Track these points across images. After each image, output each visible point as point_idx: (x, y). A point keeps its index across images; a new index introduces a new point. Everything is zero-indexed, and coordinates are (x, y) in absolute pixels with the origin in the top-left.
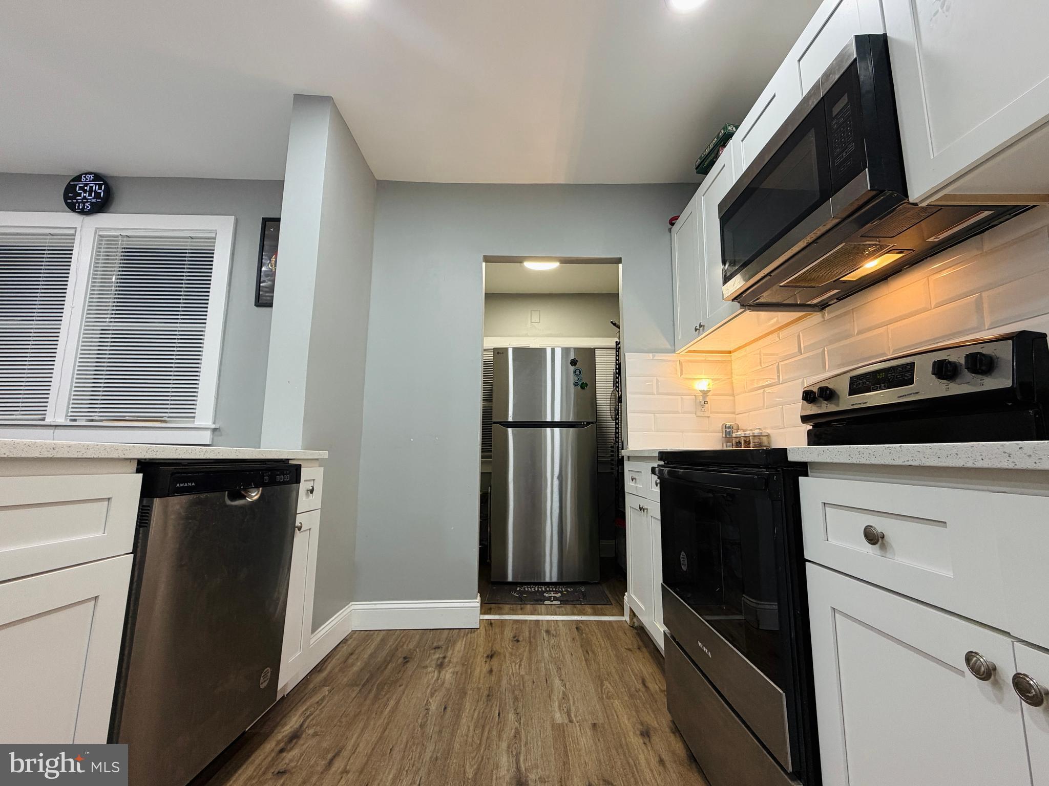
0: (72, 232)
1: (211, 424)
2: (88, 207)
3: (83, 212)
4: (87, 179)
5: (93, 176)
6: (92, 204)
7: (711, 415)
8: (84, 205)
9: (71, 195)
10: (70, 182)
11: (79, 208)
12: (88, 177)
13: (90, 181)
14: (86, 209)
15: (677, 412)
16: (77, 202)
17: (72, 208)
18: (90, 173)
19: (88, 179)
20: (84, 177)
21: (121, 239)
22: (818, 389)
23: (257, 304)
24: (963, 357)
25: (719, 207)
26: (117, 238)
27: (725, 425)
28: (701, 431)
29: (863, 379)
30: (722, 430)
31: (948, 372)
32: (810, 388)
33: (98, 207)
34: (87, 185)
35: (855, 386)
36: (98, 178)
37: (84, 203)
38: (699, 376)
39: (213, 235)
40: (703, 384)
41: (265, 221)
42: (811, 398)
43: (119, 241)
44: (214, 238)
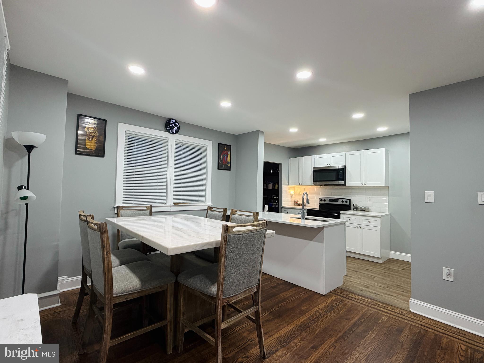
0: (168, 139)
1: (210, 203)
3: (172, 133)
4: (173, 121)
6: (175, 131)
7: (293, 198)
8: (173, 131)
9: (168, 126)
10: (168, 121)
11: (171, 132)
13: (174, 122)
15: (288, 198)
16: (171, 129)
17: (168, 131)
18: (174, 120)
20: (172, 120)
21: (182, 144)
22: (323, 199)
23: (218, 169)
24: (344, 200)
25: (314, 168)
26: (180, 143)
27: (295, 201)
28: (291, 202)
29: (331, 200)
30: (294, 202)
31: (343, 202)
32: (321, 199)
33: (177, 132)
34: (173, 124)
35: (330, 200)
36: (176, 122)
37: (173, 130)
38: (292, 190)
39: (206, 146)
40: (292, 192)
41: (219, 144)
42: (321, 200)
43: (181, 144)
44: (207, 147)
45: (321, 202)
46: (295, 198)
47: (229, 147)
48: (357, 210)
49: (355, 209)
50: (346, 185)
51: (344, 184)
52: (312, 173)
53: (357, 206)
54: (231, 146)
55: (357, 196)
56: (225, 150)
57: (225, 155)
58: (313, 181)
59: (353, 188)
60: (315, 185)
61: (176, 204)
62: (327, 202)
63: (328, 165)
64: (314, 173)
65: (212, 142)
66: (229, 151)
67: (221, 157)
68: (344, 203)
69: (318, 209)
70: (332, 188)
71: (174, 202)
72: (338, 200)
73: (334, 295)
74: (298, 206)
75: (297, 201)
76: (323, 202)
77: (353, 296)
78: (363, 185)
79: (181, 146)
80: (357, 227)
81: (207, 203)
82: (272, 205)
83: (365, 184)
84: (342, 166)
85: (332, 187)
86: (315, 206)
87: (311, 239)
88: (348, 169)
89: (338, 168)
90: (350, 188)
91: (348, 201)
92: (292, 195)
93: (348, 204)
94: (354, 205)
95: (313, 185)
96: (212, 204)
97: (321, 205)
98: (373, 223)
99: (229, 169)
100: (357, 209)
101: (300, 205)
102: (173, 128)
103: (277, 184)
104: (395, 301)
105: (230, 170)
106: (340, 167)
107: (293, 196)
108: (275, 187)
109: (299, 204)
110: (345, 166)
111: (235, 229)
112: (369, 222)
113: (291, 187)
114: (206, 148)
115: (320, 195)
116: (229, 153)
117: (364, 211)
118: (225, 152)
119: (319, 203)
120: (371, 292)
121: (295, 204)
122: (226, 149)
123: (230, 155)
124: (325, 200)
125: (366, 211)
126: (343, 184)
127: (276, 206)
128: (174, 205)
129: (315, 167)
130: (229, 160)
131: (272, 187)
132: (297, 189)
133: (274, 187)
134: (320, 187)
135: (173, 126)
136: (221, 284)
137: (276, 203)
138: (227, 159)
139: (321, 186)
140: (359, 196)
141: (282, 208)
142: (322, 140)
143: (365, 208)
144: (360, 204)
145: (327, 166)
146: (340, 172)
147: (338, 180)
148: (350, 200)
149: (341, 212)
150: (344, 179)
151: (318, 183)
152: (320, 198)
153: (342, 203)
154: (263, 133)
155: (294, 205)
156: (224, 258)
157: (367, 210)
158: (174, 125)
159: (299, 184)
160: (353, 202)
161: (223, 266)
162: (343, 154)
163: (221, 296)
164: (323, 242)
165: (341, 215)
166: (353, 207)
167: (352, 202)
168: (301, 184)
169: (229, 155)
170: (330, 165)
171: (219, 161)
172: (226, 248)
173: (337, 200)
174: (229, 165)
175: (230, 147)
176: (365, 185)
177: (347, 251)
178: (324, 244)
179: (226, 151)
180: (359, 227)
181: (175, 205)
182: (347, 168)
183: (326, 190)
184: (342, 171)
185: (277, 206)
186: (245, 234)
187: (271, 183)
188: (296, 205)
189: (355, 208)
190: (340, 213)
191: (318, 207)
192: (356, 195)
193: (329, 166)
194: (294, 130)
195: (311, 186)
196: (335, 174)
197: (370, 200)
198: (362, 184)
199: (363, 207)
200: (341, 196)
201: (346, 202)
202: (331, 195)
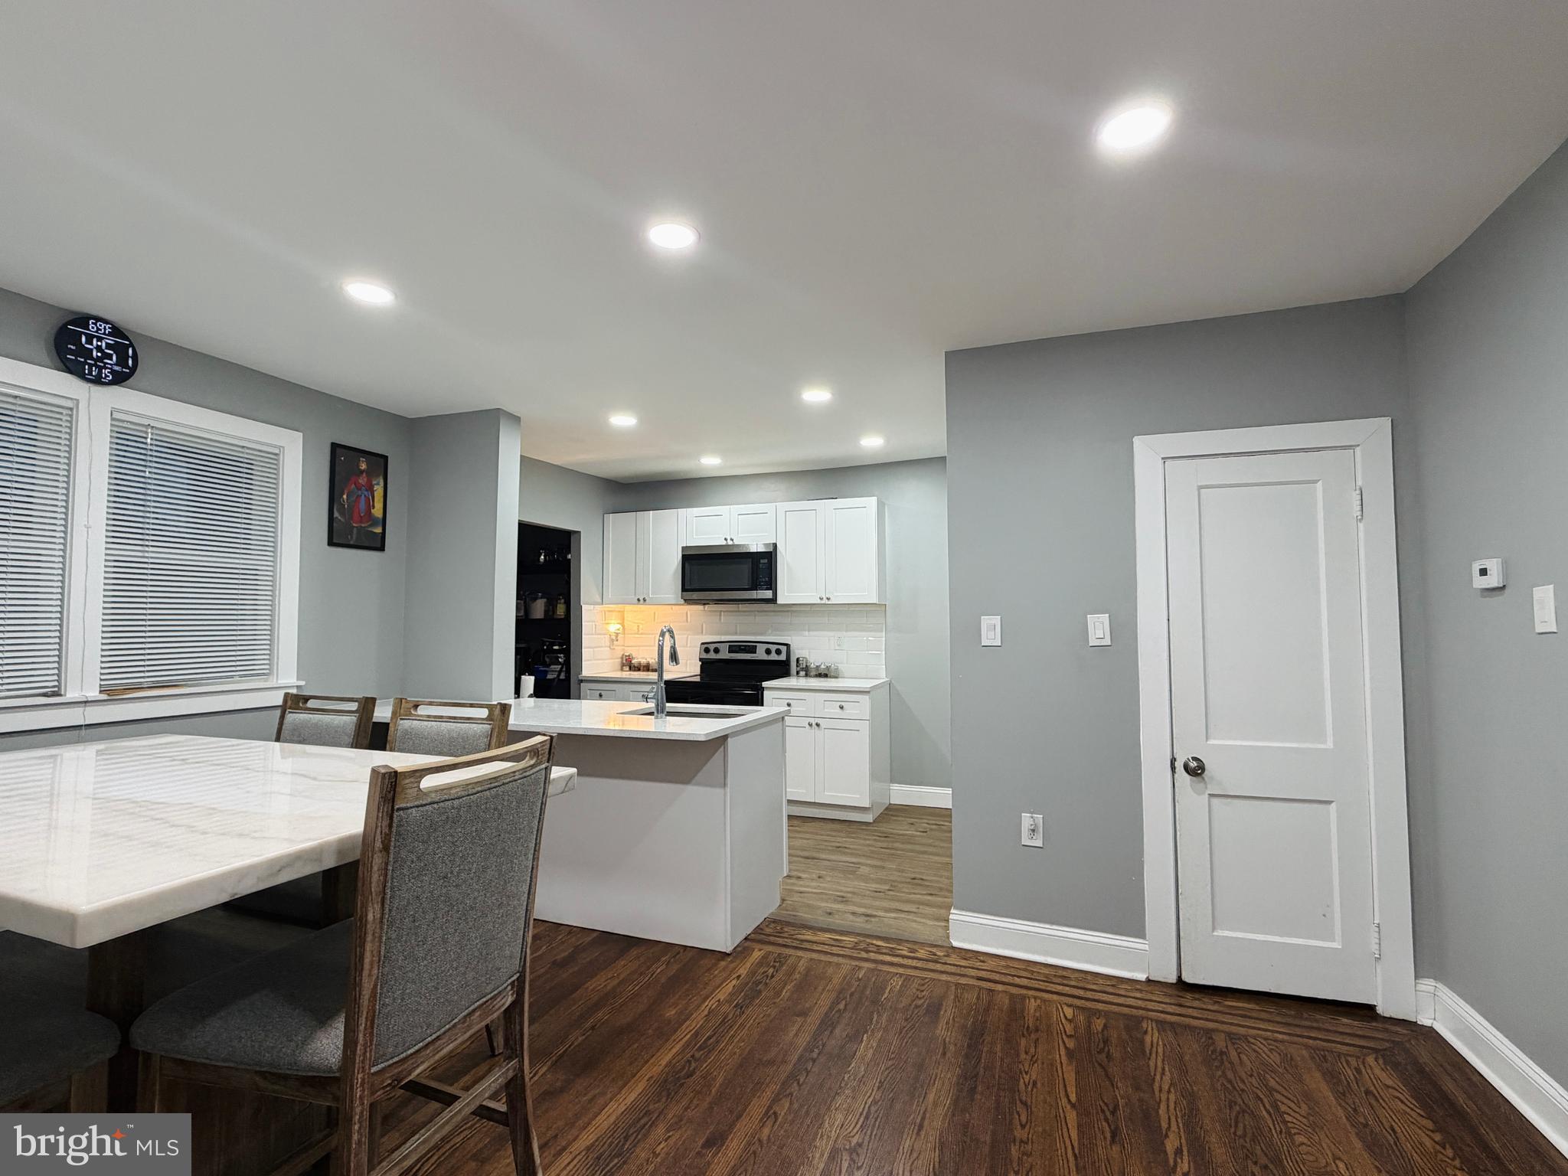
0: (70, 404)
1: (295, 681)
2: (109, 377)
3: (96, 381)
4: (98, 329)
5: (109, 328)
6: (113, 372)
7: (616, 648)
8: (100, 372)
9: (73, 347)
10: (70, 323)
11: (90, 374)
12: (100, 326)
13: (104, 334)
14: (105, 378)
15: (602, 647)
16: (86, 363)
17: (73, 369)
18: (106, 322)
19: (101, 330)
20: (95, 324)
21: (149, 430)
22: (712, 647)
23: (331, 543)
24: (773, 648)
25: (684, 548)
26: (144, 429)
27: (623, 655)
28: (612, 659)
29: (735, 647)
30: (622, 658)
31: (768, 652)
32: (706, 646)
33: (119, 379)
34: (100, 339)
35: (732, 650)
36: (116, 331)
37: (100, 369)
38: (613, 622)
39: (277, 451)
40: (614, 627)
41: (335, 447)
42: (707, 650)
43: (147, 433)
44: (276, 454)
45: (705, 656)
46: (624, 646)
47: (380, 463)
48: (807, 675)
49: (802, 673)
50: (779, 601)
51: (773, 600)
52: (678, 565)
53: (806, 663)
54: (386, 458)
55: (807, 633)
56: (362, 472)
57: (360, 492)
58: (683, 591)
59: (795, 611)
60: (688, 601)
61: (112, 693)
62: (724, 654)
63: (726, 539)
64: (687, 565)
65: (301, 434)
66: (378, 476)
67: (345, 497)
68: (774, 657)
69: (698, 679)
70: (739, 611)
71: (102, 683)
72: (756, 646)
73: (757, 946)
74: (635, 671)
75: (629, 656)
76: (712, 656)
77: (808, 936)
78: (823, 602)
79: (143, 440)
80: (810, 725)
81: (279, 682)
82: (546, 672)
83: (828, 599)
84: (766, 545)
85: (738, 607)
86: (688, 670)
87: (685, 778)
88: (784, 554)
89: (753, 549)
90: (788, 611)
91: (784, 649)
92: (614, 638)
93: (783, 657)
94: (798, 660)
95: (682, 601)
96: (302, 683)
97: (705, 664)
98: (851, 711)
99: (379, 545)
100: (807, 671)
101: (639, 670)
102: (99, 359)
103: (563, 601)
104: (914, 925)
105: (382, 548)
106: (761, 549)
107: (617, 640)
108: (554, 611)
109: (636, 665)
110: (775, 545)
111: (428, 782)
112: (842, 707)
113: (609, 611)
114: (273, 458)
115: (702, 632)
116: (378, 484)
117: (826, 676)
118: (363, 480)
119: (701, 660)
120: (854, 913)
121: (623, 665)
122: (363, 466)
123: (382, 494)
124: (717, 651)
125: (830, 677)
126: (771, 597)
127: (559, 675)
128: (104, 697)
129: (688, 545)
130: (377, 512)
131: (546, 612)
132: (628, 617)
133: (551, 613)
134: (701, 607)
135: (99, 348)
136: (366, 1018)
137: (560, 666)
138: (370, 506)
139: (707, 606)
140: (811, 633)
141: (582, 681)
142: (710, 462)
143: (828, 668)
144: (815, 659)
145: (724, 543)
146: (762, 561)
147: (754, 587)
148: (787, 645)
149: (765, 684)
150: (771, 583)
151: (695, 595)
152: (703, 644)
153: (765, 657)
154: (516, 419)
155: (622, 670)
156: (377, 907)
157: (832, 674)
158: (106, 343)
159: (639, 600)
160: (796, 651)
161: (373, 941)
162: (769, 507)
163: (363, 1068)
164: (725, 785)
165: (765, 692)
166: (797, 666)
167: (794, 653)
168: (644, 600)
169: (379, 490)
170: (732, 540)
171: (336, 514)
172: (387, 864)
173: (751, 648)
174: (379, 530)
175: (382, 460)
176: (829, 603)
177: (789, 802)
178: (728, 790)
179: (364, 475)
180: (814, 724)
181: (109, 695)
182: (780, 552)
183: (720, 619)
184: (766, 561)
185: (562, 676)
186: (472, 797)
187: (541, 598)
188: (628, 669)
189: (802, 669)
190: (763, 686)
191: (698, 671)
192: (805, 631)
193: (730, 543)
194: (623, 420)
195: (673, 607)
196: (746, 568)
197: (839, 645)
198: (821, 599)
199: (823, 667)
200: (761, 634)
201: (778, 652)
202: (736, 634)
